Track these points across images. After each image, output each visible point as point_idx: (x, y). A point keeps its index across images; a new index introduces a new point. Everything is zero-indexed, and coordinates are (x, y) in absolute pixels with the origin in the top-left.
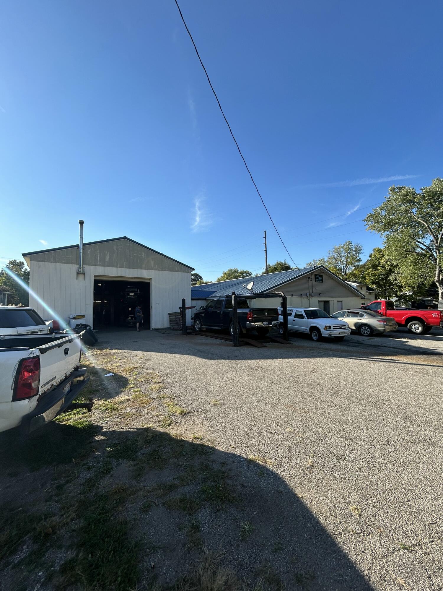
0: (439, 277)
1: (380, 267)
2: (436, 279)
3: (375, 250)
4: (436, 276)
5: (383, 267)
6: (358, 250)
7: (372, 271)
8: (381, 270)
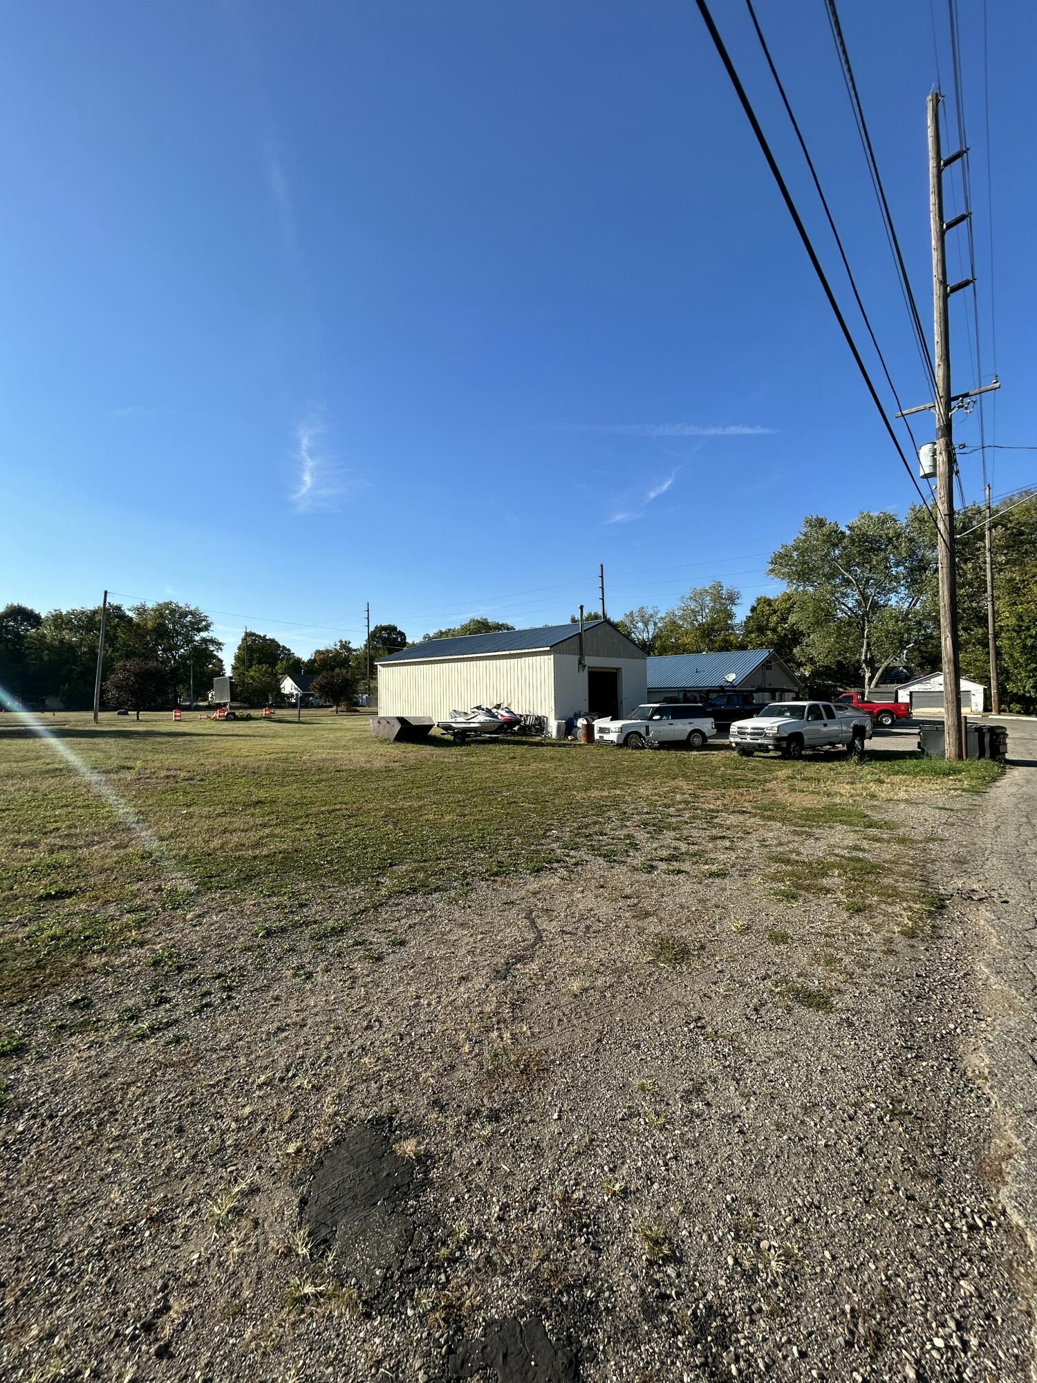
0: (866, 655)
1: (770, 630)
2: (863, 658)
3: (759, 599)
4: (864, 654)
5: (774, 630)
6: (732, 599)
7: (758, 636)
8: (771, 636)
